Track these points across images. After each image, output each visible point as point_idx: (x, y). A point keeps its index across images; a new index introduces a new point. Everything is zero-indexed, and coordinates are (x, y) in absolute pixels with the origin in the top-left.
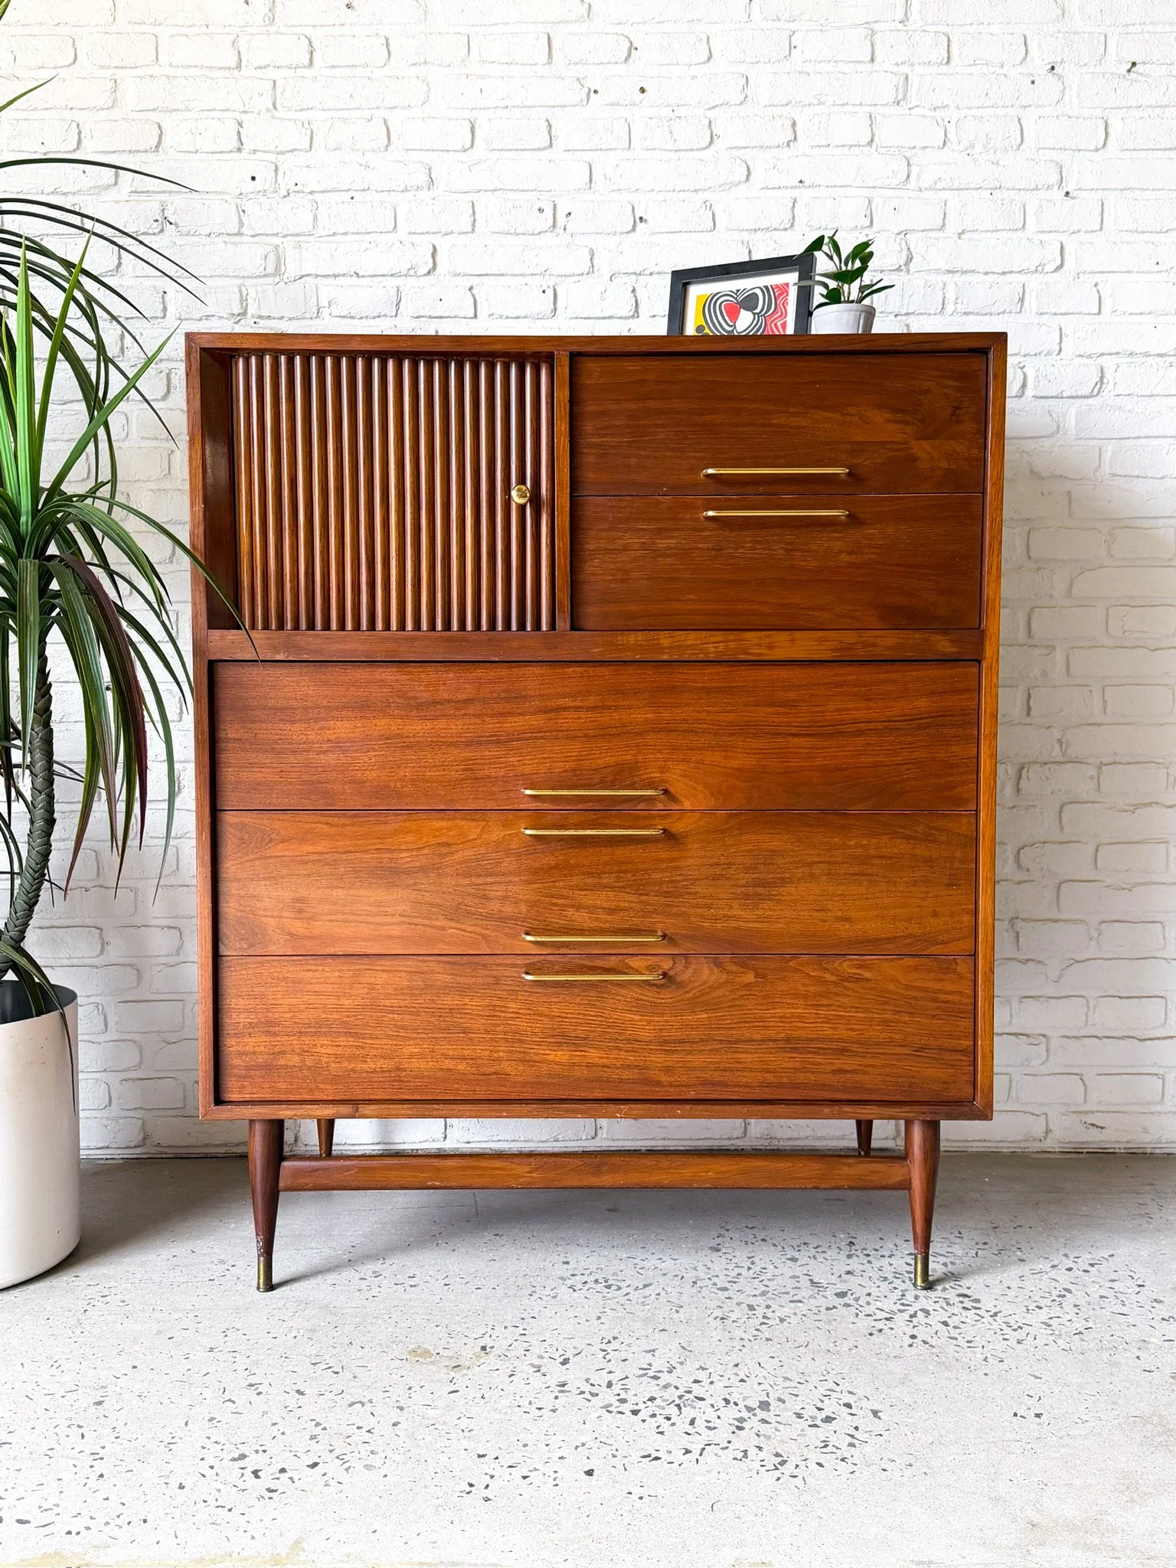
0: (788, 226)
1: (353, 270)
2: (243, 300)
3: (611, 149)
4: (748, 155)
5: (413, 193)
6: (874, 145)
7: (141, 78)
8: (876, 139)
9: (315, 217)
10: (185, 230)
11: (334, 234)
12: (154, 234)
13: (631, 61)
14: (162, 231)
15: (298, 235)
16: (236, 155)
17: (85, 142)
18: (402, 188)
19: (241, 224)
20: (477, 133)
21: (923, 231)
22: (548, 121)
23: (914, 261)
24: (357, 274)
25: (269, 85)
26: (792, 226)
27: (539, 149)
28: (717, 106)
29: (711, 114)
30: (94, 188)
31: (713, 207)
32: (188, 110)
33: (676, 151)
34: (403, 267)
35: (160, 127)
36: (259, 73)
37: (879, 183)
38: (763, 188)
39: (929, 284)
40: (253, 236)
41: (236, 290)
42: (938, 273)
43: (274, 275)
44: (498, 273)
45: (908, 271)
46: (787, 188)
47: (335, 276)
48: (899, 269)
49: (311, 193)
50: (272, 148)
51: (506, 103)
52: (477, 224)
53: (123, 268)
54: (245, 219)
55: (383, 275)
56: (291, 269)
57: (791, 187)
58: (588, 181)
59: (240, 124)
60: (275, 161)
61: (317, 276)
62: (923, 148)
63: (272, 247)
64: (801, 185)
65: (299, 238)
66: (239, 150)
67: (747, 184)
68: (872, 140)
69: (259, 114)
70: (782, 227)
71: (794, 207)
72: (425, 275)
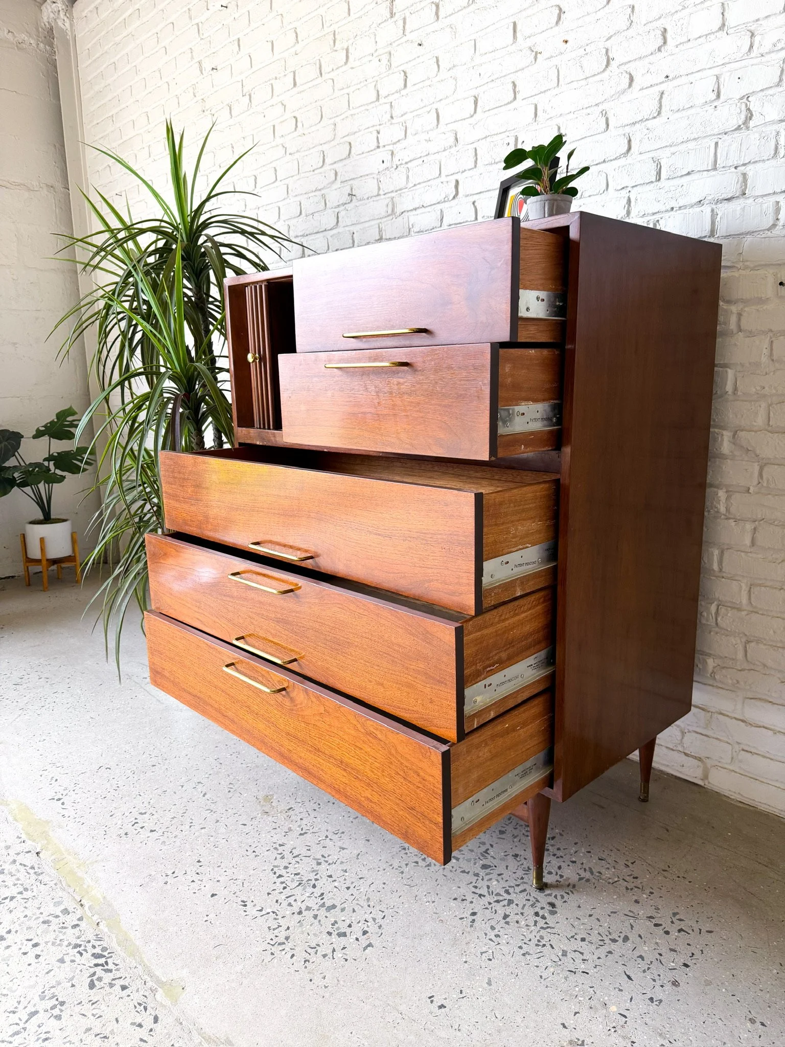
0: (655, 115)
1: (421, 204)
2: (380, 231)
3: (547, 90)
4: (631, 68)
5: (449, 150)
6: (726, 28)
7: (343, 119)
8: (726, 24)
9: (408, 177)
10: (359, 198)
11: (415, 185)
12: (349, 203)
13: (561, 22)
14: (351, 201)
15: (401, 190)
16: (378, 150)
17: (326, 160)
18: (443, 149)
19: (379, 189)
20: (478, 104)
21: (762, 90)
22: (513, 83)
23: (753, 118)
24: (423, 206)
25: (388, 106)
26: (659, 113)
27: (508, 103)
28: (611, 36)
29: (608, 44)
30: (328, 184)
31: (608, 113)
32: (360, 131)
33: (586, 79)
34: (441, 198)
35: (350, 144)
36: (386, 100)
37: (727, 60)
38: (640, 90)
39: (763, 135)
40: (384, 194)
41: (377, 226)
42: (773, 124)
43: (391, 215)
44: (486, 190)
45: (748, 128)
46: (657, 85)
47: (415, 209)
48: (739, 128)
49: (406, 163)
50: (390, 142)
51: (493, 78)
52: (478, 162)
53: (340, 224)
54: (381, 186)
55: (434, 204)
56: (398, 210)
57: (660, 83)
58: (533, 116)
59: (378, 133)
60: (392, 149)
61: (408, 211)
62: (767, 17)
63: (390, 199)
64: (667, 79)
65: (401, 192)
66: (378, 147)
67: (631, 89)
68: (724, 25)
69: (385, 123)
70: (651, 116)
71: (661, 97)
72: (452, 200)
